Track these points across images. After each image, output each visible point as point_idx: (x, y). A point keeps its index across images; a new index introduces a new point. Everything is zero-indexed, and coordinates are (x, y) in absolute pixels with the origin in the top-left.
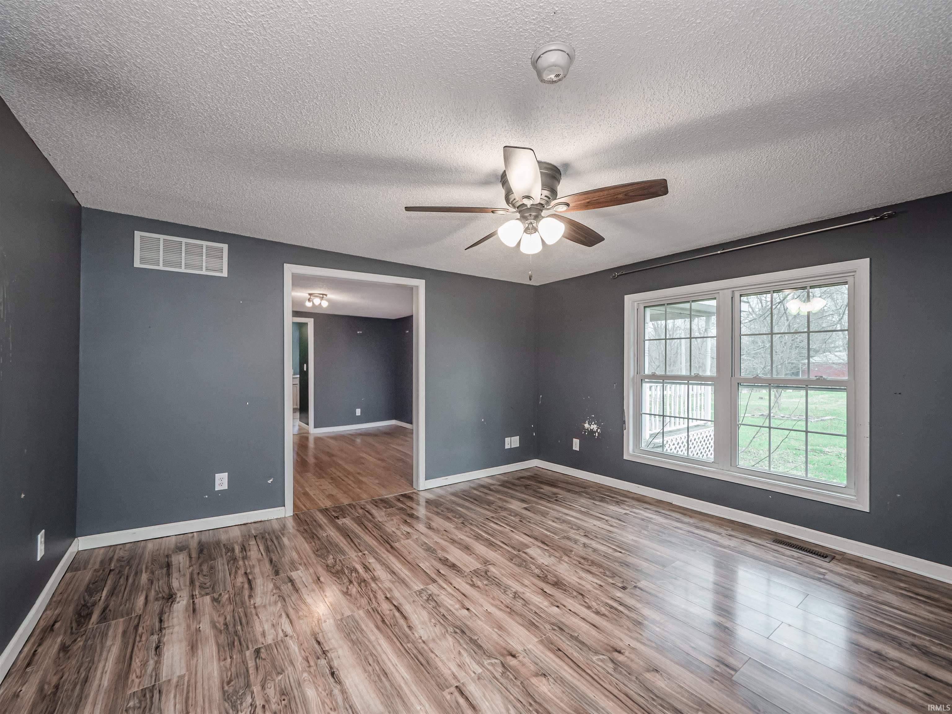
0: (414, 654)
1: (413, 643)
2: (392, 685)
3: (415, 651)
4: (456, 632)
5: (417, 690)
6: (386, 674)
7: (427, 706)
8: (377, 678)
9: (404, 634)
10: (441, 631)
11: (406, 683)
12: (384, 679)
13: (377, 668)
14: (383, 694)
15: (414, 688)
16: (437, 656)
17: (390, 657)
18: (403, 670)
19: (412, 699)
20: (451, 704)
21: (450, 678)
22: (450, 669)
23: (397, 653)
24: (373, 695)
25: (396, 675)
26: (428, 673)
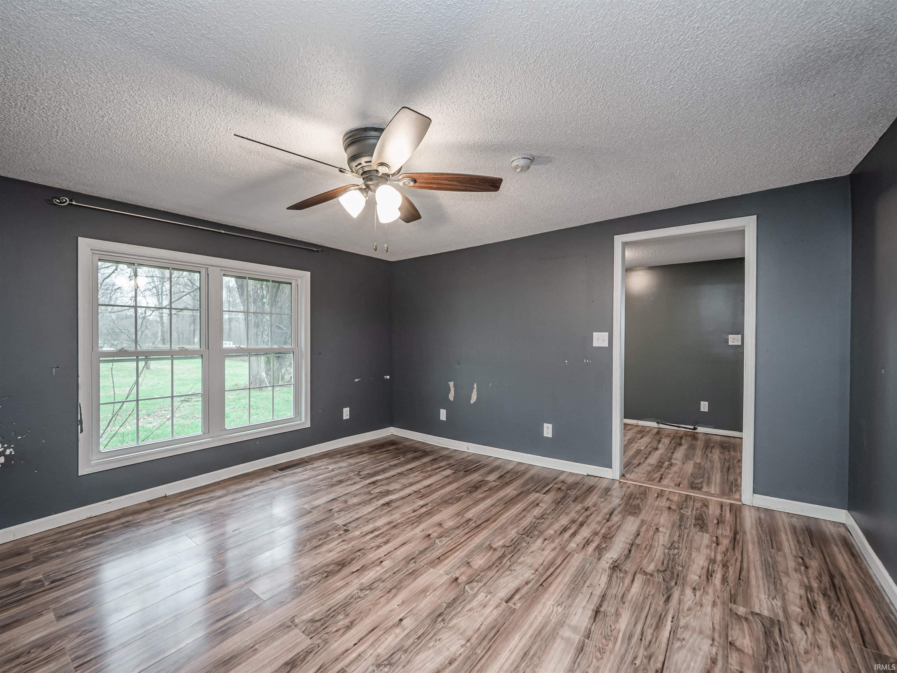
0: (489, 642)
1: (474, 649)
2: (533, 643)
3: (485, 642)
4: (443, 620)
5: (526, 625)
6: (525, 653)
7: (535, 614)
8: (535, 658)
9: (465, 663)
10: (445, 632)
11: (524, 635)
12: (532, 653)
13: (523, 665)
14: (546, 646)
15: (526, 627)
16: (481, 625)
17: (504, 660)
18: (513, 643)
19: (535, 625)
20: (523, 602)
21: (500, 609)
22: (492, 611)
23: (495, 657)
24: (552, 652)
25: (521, 645)
26: (504, 624)
